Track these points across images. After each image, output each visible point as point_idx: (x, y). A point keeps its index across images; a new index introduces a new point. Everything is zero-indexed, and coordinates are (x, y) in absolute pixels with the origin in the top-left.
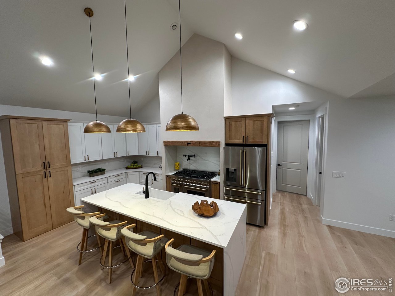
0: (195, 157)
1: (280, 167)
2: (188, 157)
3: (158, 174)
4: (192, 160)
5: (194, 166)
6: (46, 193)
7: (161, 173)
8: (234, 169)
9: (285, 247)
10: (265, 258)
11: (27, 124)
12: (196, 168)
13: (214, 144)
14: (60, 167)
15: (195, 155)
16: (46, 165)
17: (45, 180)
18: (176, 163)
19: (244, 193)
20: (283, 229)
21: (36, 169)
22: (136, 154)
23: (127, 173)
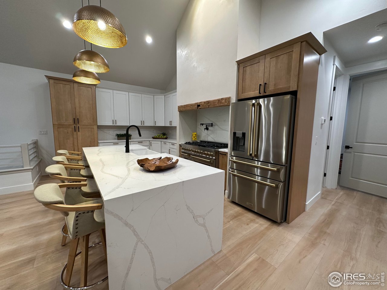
0: (212, 126)
1: (349, 150)
2: (206, 126)
3: (174, 144)
4: (210, 130)
5: (212, 138)
6: (76, 144)
7: (176, 143)
8: (243, 133)
9: (299, 262)
10: (249, 265)
11: (62, 85)
12: (214, 139)
13: (223, 101)
14: (87, 124)
15: (212, 124)
16: (76, 121)
17: (75, 133)
18: (193, 134)
19: (253, 168)
20: (315, 235)
21: (68, 123)
22: (162, 124)
23: (151, 141)
